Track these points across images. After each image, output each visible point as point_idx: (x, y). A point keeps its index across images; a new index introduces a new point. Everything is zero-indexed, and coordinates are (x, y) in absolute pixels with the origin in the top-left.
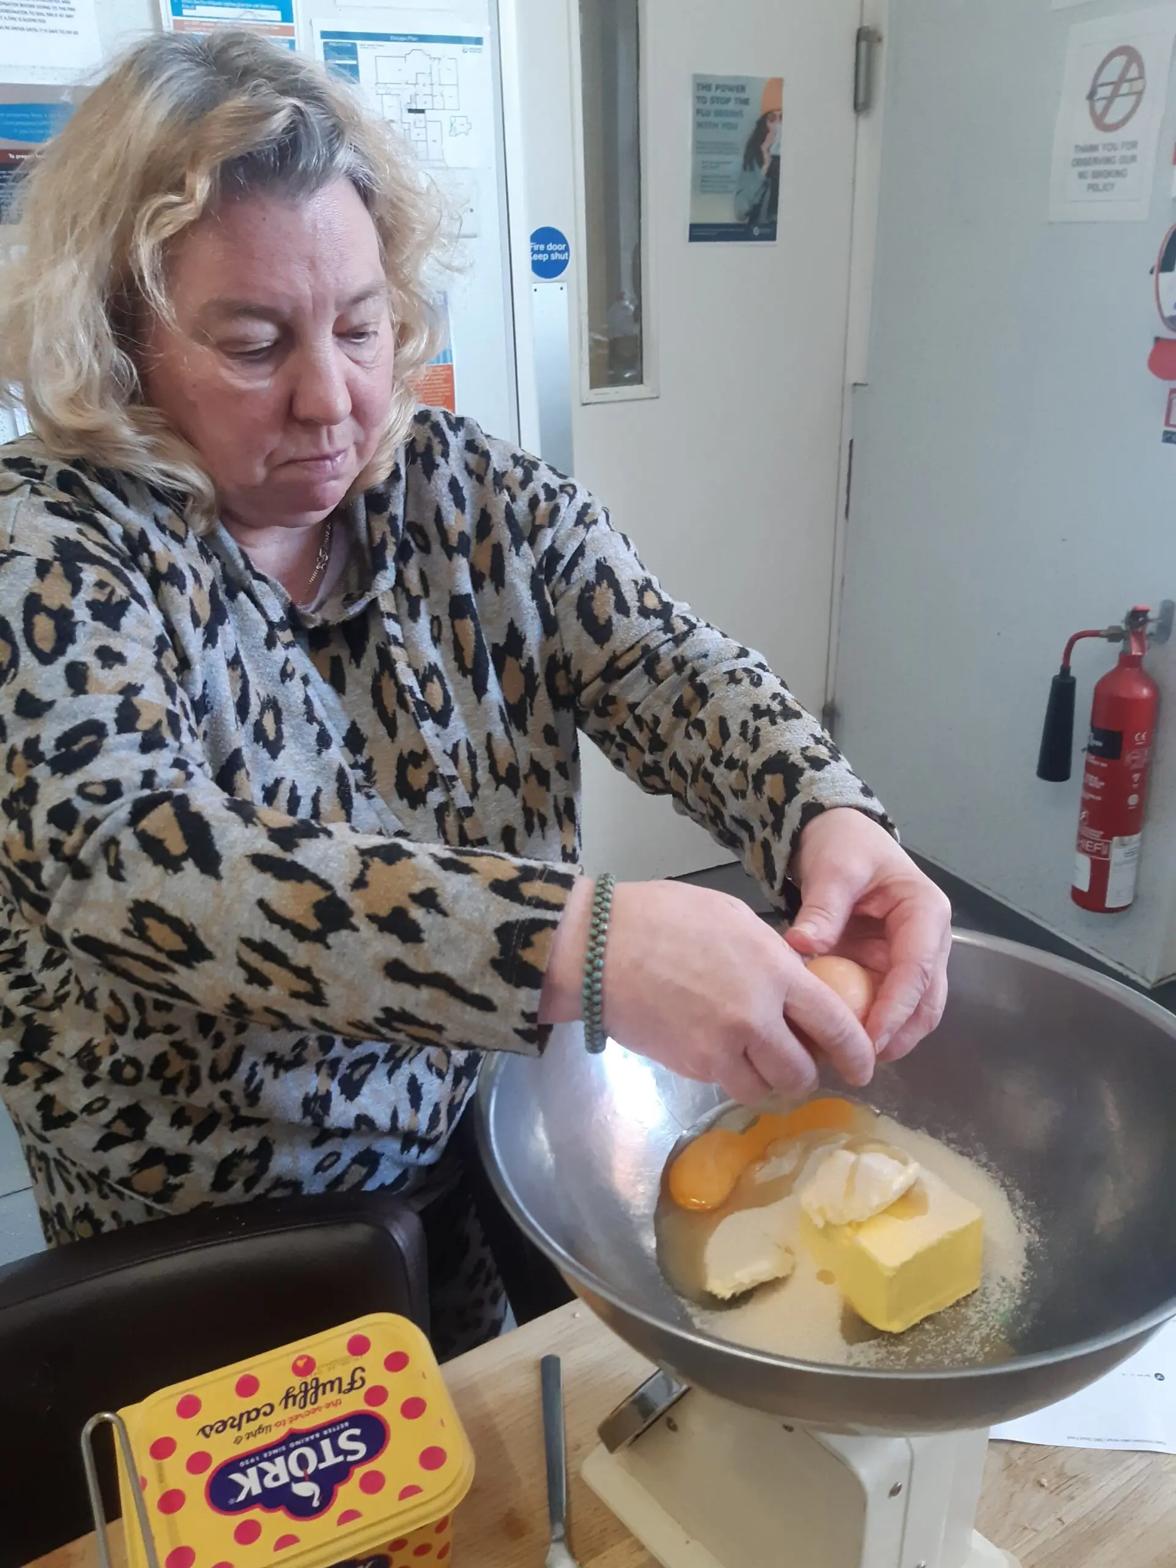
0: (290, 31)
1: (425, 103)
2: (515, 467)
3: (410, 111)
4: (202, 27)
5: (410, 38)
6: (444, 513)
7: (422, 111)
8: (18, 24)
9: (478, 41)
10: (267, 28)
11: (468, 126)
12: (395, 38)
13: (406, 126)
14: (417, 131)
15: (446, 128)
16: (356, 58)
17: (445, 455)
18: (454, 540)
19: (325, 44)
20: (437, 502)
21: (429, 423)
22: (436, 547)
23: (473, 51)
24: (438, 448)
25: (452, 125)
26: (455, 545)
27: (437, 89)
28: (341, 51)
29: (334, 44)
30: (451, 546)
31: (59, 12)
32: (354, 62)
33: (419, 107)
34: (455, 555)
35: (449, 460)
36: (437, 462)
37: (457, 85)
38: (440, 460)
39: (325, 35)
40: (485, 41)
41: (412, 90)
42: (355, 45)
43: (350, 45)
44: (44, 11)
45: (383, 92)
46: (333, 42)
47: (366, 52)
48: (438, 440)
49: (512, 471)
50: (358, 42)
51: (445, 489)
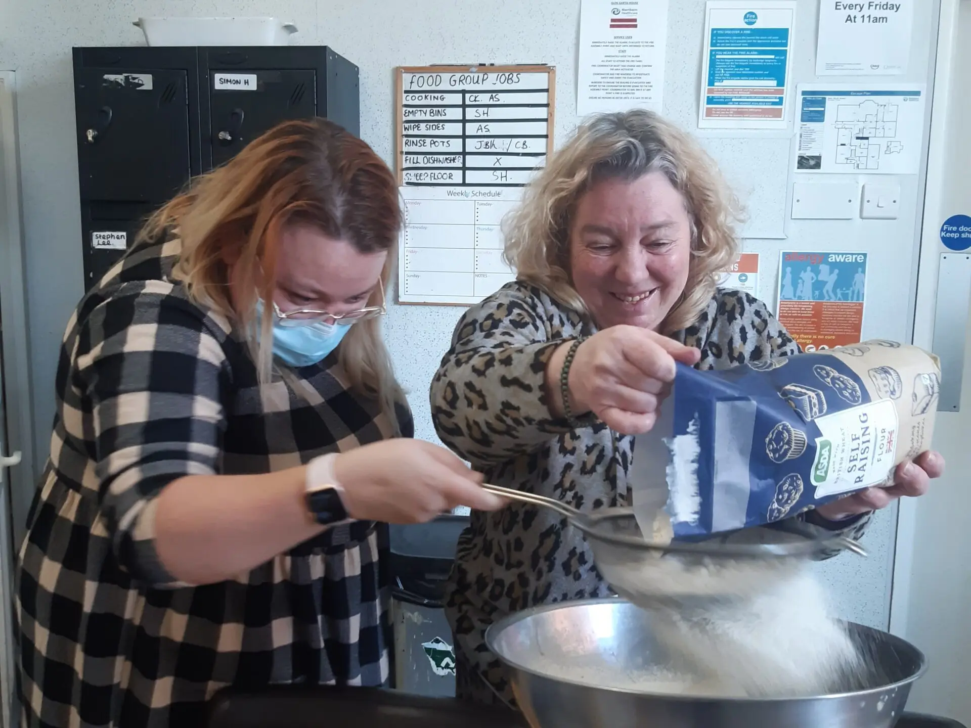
0: (782, 92)
1: (870, 133)
2: (778, 337)
3: (858, 138)
4: (725, 91)
5: (865, 93)
6: (734, 341)
7: (867, 138)
8: (619, 95)
9: (917, 93)
10: (767, 90)
11: (901, 147)
12: (854, 94)
13: (853, 148)
14: (861, 150)
15: (884, 148)
16: (824, 107)
17: (742, 314)
18: (736, 355)
19: (804, 99)
20: (731, 334)
21: (736, 297)
22: (725, 355)
23: (911, 100)
24: (738, 310)
25: (888, 147)
26: (736, 357)
27: (880, 124)
28: (813, 103)
29: (810, 99)
30: (734, 357)
31: (643, 88)
32: (823, 109)
33: (865, 136)
34: (735, 361)
35: (743, 317)
36: (736, 317)
37: (896, 122)
38: (738, 316)
39: (804, 93)
40: (922, 94)
41: (861, 125)
42: (825, 98)
43: (821, 99)
44: (635, 88)
45: (840, 126)
46: (809, 97)
47: (831, 104)
48: (739, 306)
49: (776, 339)
50: (827, 97)
51: (738, 330)
